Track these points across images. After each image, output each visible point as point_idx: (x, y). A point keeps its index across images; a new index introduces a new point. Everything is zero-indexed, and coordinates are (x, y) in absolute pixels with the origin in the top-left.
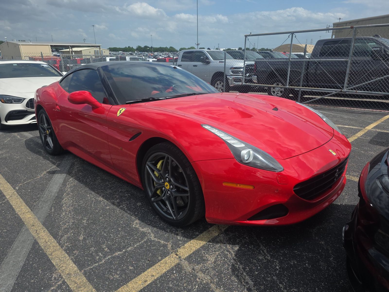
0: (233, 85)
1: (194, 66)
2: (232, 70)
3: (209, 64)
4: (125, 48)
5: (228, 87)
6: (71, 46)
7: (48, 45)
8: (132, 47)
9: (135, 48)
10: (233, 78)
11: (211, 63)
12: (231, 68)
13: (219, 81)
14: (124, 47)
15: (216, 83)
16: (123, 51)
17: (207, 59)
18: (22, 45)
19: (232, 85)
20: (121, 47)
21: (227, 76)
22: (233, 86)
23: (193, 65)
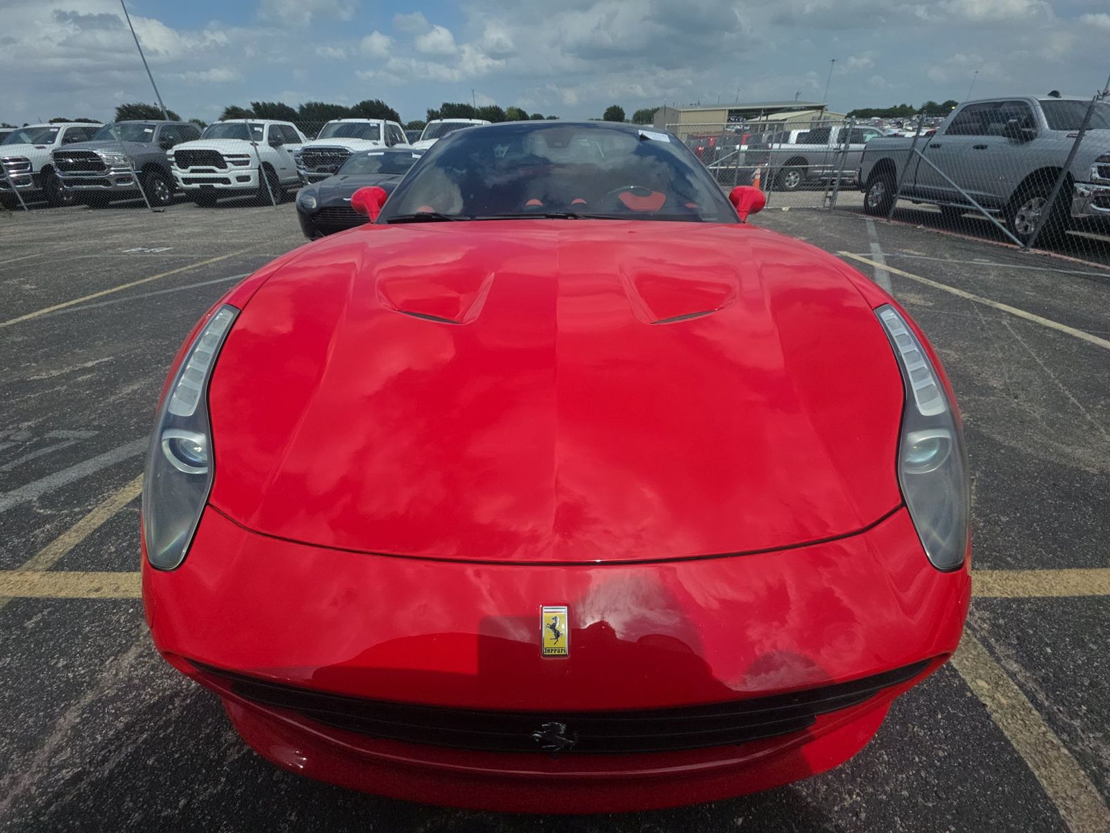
0: (1087, 215)
1: (977, 147)
2: (1103, 165)
3: (1027, 140)
4: (891, 109)
5: (1065, 220)
6: (764, 110)
7: (725, 110)
8: (911, 107)
9: (917, 107)
10: (1095, 192)
11: (1037, 140)
12: (1102, 157)
13: (1037, 199)
14: (889, 108)
15: (1027, 204)
16: (882, 117)
17: (1027, 125)
18: (683, 112)
19: (1080, 216)
20: (880, 108)
21: (1075, 185)
22: (1084, 219)
23: (974, 144)
